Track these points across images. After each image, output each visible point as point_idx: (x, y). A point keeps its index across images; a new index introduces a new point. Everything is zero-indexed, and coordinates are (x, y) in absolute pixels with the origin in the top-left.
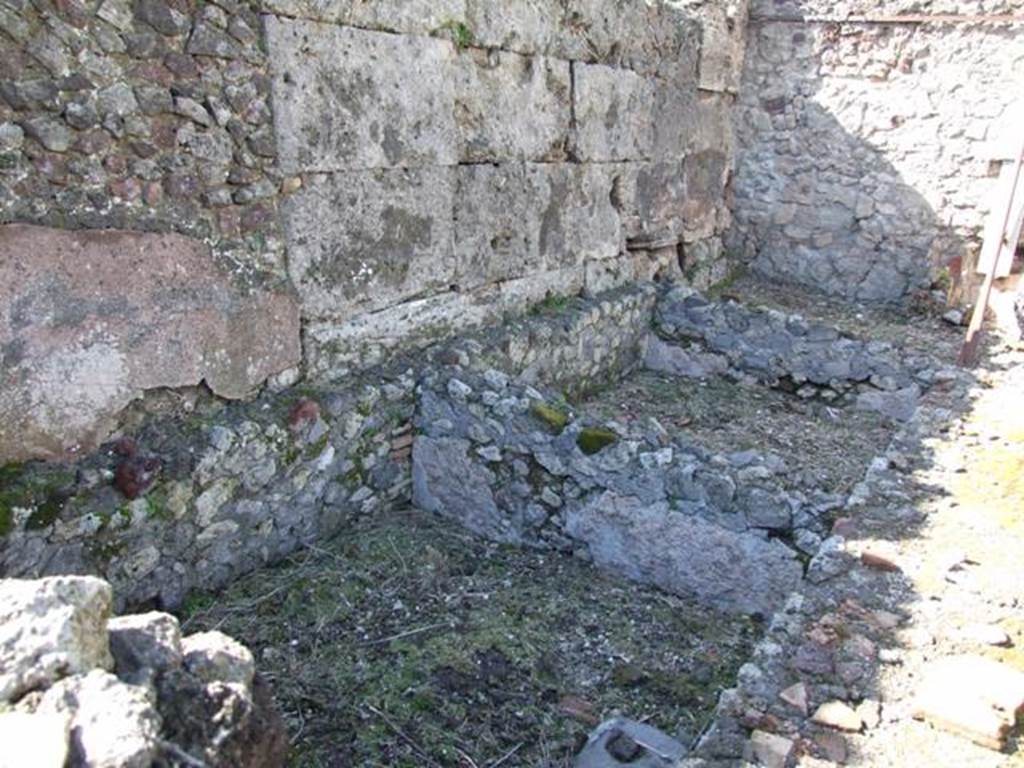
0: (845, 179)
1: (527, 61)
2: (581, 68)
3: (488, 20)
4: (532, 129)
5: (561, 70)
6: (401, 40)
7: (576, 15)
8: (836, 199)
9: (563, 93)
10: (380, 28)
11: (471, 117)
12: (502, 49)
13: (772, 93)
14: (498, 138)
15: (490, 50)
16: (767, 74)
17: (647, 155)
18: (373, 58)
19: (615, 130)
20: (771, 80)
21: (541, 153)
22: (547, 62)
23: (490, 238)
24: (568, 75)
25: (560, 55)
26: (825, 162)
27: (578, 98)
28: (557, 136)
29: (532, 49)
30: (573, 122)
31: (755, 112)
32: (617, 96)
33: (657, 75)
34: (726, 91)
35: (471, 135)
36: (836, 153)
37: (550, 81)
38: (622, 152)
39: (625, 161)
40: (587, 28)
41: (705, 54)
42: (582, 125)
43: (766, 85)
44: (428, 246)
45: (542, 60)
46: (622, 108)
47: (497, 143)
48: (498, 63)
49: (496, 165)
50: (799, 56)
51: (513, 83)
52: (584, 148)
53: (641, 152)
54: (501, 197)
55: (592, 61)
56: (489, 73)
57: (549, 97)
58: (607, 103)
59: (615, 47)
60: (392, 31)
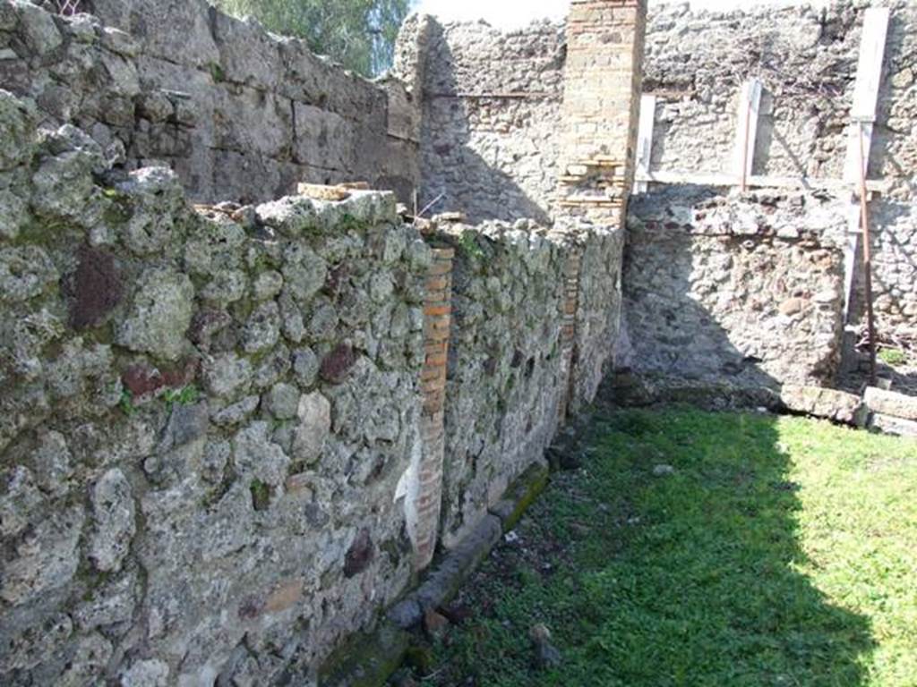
0: (490, 196)
1: (261, 96)
2: (298, 105)
3: (235, 67)
4: (266, 137)
5: (285, 104)
6: (178, 68)
7: (294, 73)
8: (487, 209)
9: (288, 119)
10: (165, 59)
11: (224, 121)
12: (244, 84)
13: (440, 142)
14: (243, 137)
15: (237, 84)
16: (436, 130)
17: (350, 169)
18: (162, 75)
19: (325, 148)
20: (439, 135)
21: (272, 152)
22: (275, 98)
23: (239, 197)
24: (289, 107)
25: (284, 94)
26: (477, 186)
27: (297, 122)
28: (283, 144)
29: (264, 87)
30: (295, 138)
31: (431, 155)
32: (326, 127)
33: (355, 119)
34: (409, 140)
35: (225, 133)
36: (482, 179)
37: (278, 110)
38: (331, 163)
39: (334, 169)
40: (303, 82)
41: (390, 112)
42: (301, 141)
43: (436, 137)
44: (197, 192)
45: (271, 96)
46: (329, 136)
47: (242, 139)
48: (242, 92)
49: (242, 154)
50: (455, 118)
51: (252, 106)
52: (302, 155)
53: (346, 166)
54: (245, 174)
55: (308, 103)
56: (236, 98)
57: (277, 120)
58: (319, 131)
59: (323, 97)
60: (173, 62)
